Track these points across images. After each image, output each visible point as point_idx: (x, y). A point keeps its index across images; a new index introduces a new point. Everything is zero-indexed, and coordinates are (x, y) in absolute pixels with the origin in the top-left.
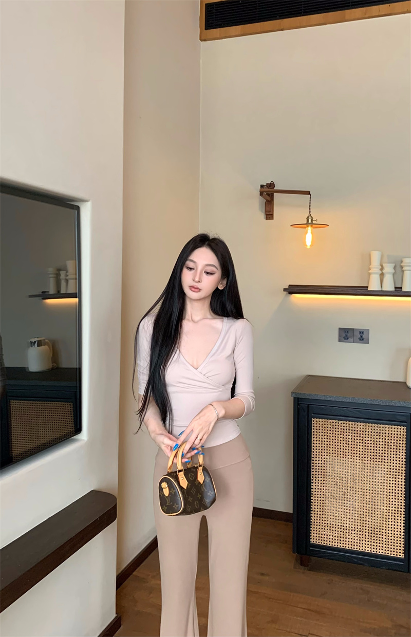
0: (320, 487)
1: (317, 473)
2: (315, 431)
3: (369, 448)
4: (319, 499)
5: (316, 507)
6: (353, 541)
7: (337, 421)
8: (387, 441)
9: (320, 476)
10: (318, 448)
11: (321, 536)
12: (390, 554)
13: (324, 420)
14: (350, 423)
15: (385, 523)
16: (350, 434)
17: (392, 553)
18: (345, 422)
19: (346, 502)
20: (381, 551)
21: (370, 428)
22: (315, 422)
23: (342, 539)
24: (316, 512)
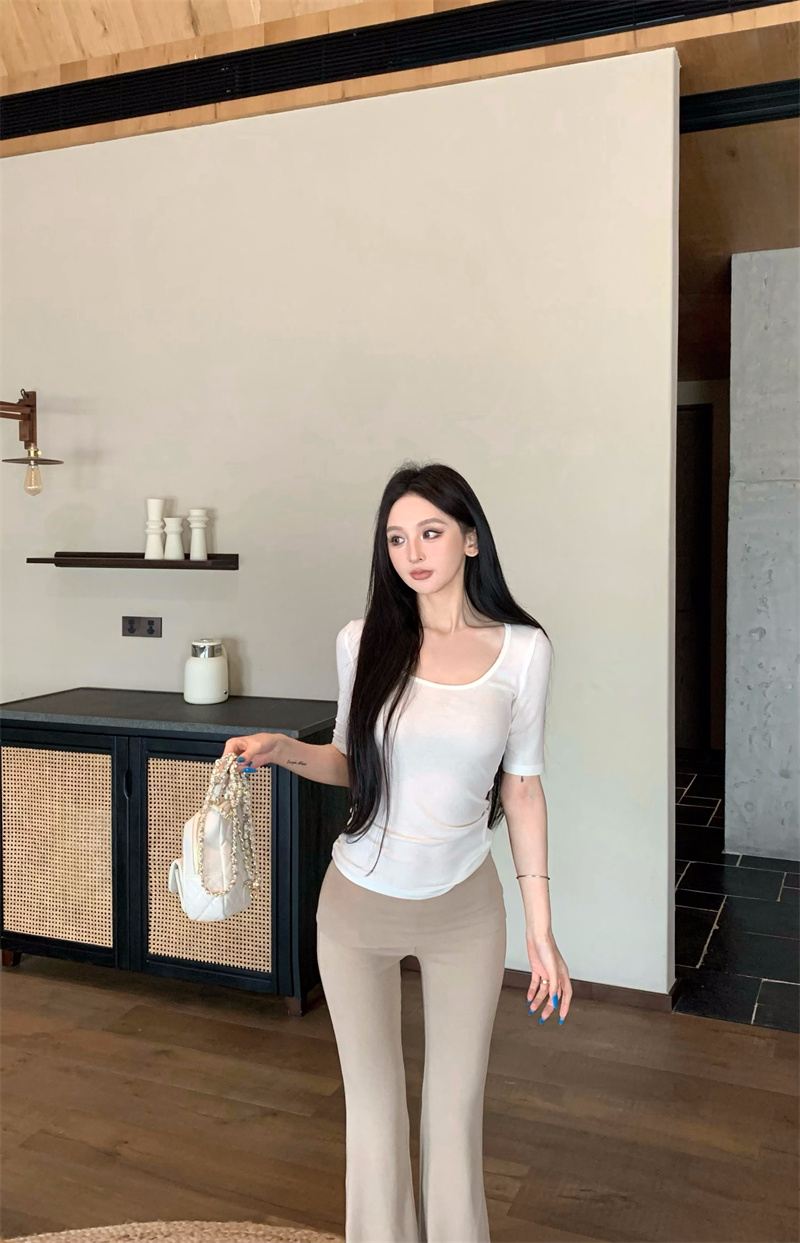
0: (14, 847)
1: (10, 826)
2: (6, 765)
3: (70, 787)
4: (13, 864)
5: (10, 877)
6: (55, 925)
7: (31, 750)
8: (91, 776)
9: (14, 831)
10: (10, 790)
11: (16, 919)
12: (98, 942)
13: (15, 749)
14: (47, 752)
15: (90, 897)
16: (48, 769)
17: (101, 941)
18: (41, 751)
19: (45, 868)
20: (88, 939)
21: (71, 758)
22: (5, 753)
23: (41, 923)
24: (10, 884)
